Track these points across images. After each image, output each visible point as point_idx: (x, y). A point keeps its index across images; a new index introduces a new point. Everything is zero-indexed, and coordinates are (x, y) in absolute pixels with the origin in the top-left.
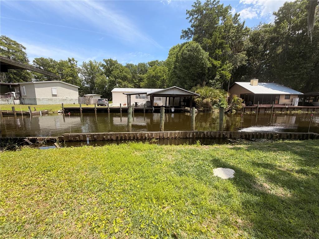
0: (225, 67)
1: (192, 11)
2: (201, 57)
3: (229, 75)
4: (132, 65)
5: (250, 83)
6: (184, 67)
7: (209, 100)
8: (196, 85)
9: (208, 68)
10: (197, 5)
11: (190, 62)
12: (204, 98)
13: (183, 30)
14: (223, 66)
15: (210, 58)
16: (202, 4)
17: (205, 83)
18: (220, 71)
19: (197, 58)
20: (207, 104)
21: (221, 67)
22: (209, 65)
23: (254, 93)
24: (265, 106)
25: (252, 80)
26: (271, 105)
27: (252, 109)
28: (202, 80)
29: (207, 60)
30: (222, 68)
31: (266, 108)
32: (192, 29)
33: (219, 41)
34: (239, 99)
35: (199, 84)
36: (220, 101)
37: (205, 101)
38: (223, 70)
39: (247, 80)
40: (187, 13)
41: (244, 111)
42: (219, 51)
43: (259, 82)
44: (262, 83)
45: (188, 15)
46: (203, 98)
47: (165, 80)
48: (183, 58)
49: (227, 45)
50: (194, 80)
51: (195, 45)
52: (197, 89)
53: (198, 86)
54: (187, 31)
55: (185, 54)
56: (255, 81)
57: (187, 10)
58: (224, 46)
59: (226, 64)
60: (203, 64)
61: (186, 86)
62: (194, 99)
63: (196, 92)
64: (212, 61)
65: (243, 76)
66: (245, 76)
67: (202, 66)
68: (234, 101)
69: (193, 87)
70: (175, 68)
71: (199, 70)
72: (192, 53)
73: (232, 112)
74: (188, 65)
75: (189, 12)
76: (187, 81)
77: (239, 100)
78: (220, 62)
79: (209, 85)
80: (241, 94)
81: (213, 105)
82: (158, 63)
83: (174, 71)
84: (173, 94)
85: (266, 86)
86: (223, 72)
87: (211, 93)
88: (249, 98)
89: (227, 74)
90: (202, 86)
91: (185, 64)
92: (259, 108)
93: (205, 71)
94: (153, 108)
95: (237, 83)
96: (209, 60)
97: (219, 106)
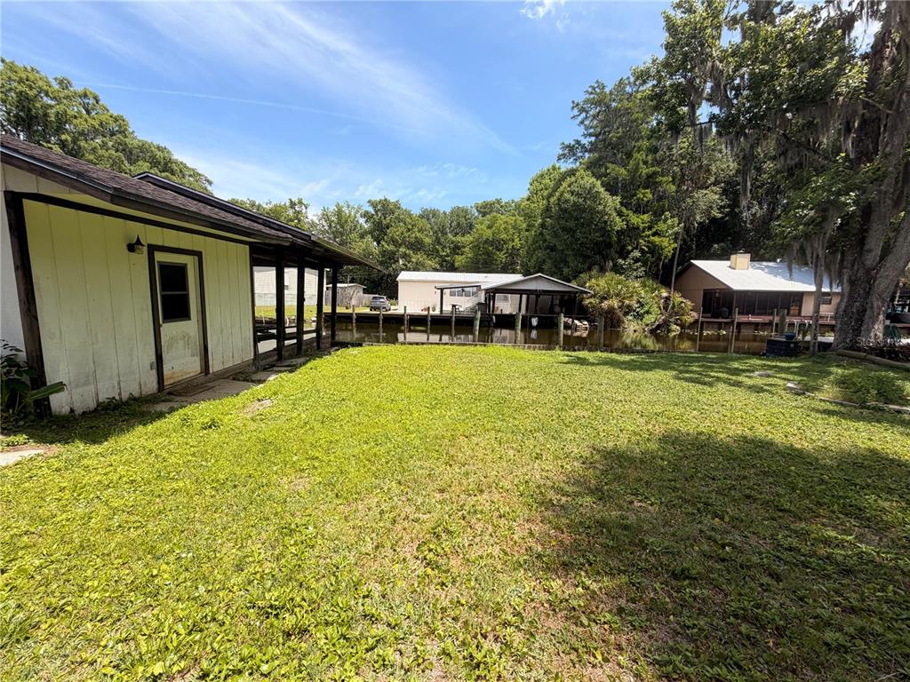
0: (661, 226)
1: (586, 102)
2: (601, 208)
3: (668, 246)
4: (435, 213)
5: (728, 263)
6: (564, 229)
7: (615, 303)
8: (590, 269)
9: (618, 232)
10: (598, 90)
11: (577, 219)
12: (606, 299)
13: (563, 143)
14: (657, 224)
15: (624, 210)
16: (607, 90)
17: (611, 264)
18: (649, 237)
19: (592, 211)
20: (611, 310)
21: (650, 228)
22: (619, 224)
23: (728, 288)
24: (752, 319)
25: (733, 257)
26: (771, 318)
27: (720, 326)
28: (606, 258)
29: (615, 214)
30: (654, 230)
31: (756, 325)
32: (585, 141)
33: (644, 171)
34: (682, 302)
35: (597, 267)
36: (642, 306)
37: (605, 304)
38: (654, 235)
39: (724, 256)
40: (573, 108)
41: (702, 330)
42: (644, 194)
43: (752, 260)
44: (765, 263)
45: (576, 112)
46: (604, 299)
47: (518, 250)
48: (561, 209)
49: (665, 179)
50: (586, 257)
51: (589, 180)
52: (591, 277)
53: (594, 272)
54: (574, 146)
55: (567, 201)
56: (742, 259)
57: (573, 102)
58: (660, 179)
59: (666, 220)
60: (606, 222)
61: (566, 270)
62: (583, 299)
63: (588, 284)
64: (628, 216)
65: (716, 246)
66: (722, 244)
67: (604, 229)
68: (674, 307)
69: (582, 273)
70: (543, 225)
71: (597, 236)
72: (581, 200)
73: (669, 331)
74: (571, 224)
75: (578, 105)
76: (569, 259)
77: (683, 305)
78: (646, 217)
79: (617, 270)
81: (626, 314)
82: (502, 207)
83: (541, 234)
84: (537, 290)
85: (772, 271)
86: (656, 239)
87: (620, 287)
88: (719, 302)
89: (665, 244)
90: (602, 270)
91: (566, 221)
92: (739, 324)
93: (610, 237)
94: (494, 317)
95: (695, 262)
96: (620, 214)
97: (639, 317)
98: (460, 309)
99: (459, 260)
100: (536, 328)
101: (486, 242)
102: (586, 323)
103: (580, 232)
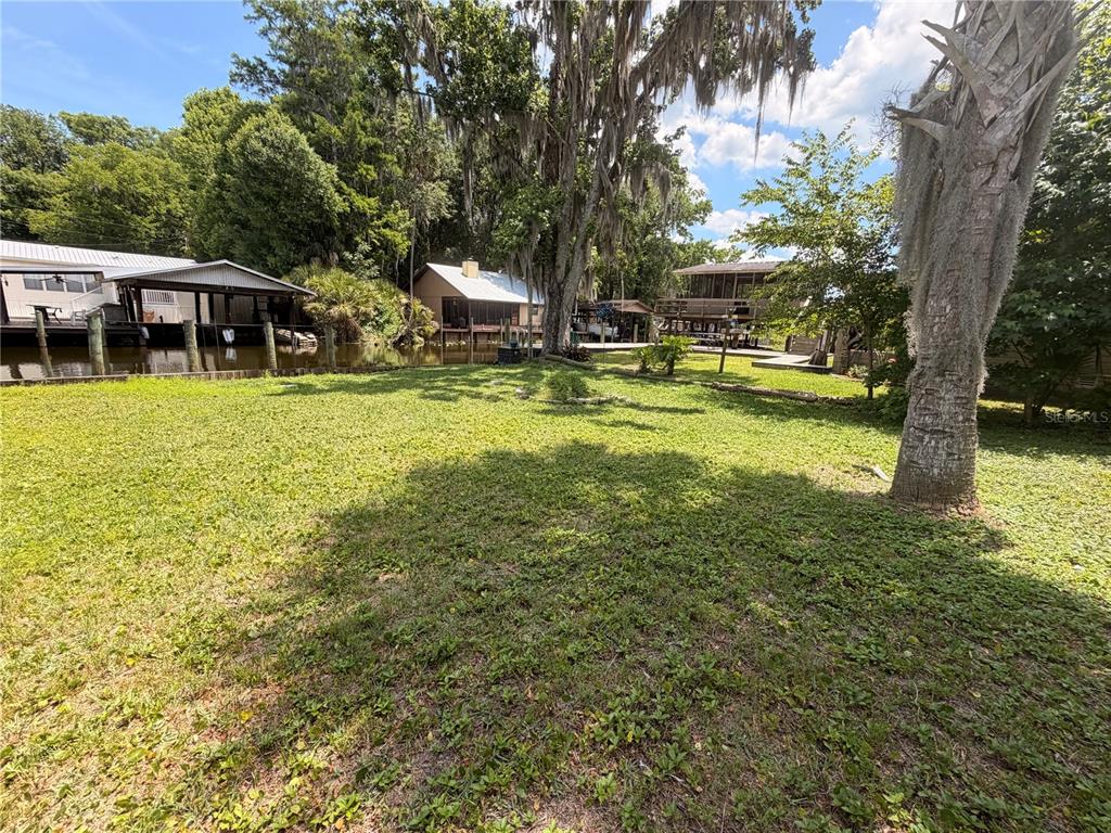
0: (391, 217)
2: (311, 175)
3: (403, 244)
5: (460, 269)
6: (258, 196)
7: (347, 309)
8: (308, 262)
9: (339, 214)
11: (277, 185)
12: (335, 303)
13: (237, 57)
14: (386, 213)
15: (344, 185)
17: (337, 257)
18: (379, 227)
19: (300, 177)
20: (343, 319)
21: (379, 217)
22: (339, 205)
23: (464, 297)
24: (485, 328)
25: (464, 263)
26: (498, 327)
27: (460, 336)
28: (328, 249)
29: (332, 189)
30: (384, 220)
31: (489, 334)
32: (275, 66)
33: (365, 139)
34: (423, 310)
35: (317, 259)
36: (381, 313)
37: (335, 311)
38: (386, 225)
39: (456, 261)
41: (444, 341)
42: (367, 170)
43: (480, 269)
44: (490, 273)
45: (251, 11)
46: (332, 303)
48: (248, 163)
49: (389, 157)
50: (300, 245)
51: (288, 130)
52: (310, 274)
53: (315, 266)
54: (255, 67)
55: (256, 153)
56: (471, 266)
58: (383, 155)
59: (396, 210)
60: (321, 198)
61: (271, 260)
62: (302, 304)
63: (307, 283)
64: (350, 195)
65: (449, 250)
66: (454, 249)
67: (319, 206)
68: (415, 315)
69: (297, 265)
70: (220, 184)
71: (311, 216)
72: (279, 157)
73: (413, 343)
74: (269, 190)
76: (274, 243)
77: (424, 313)
78: (373, 201)
79: (345, 265)
80: (443, 297)
81: (363, 323)
82: (130, 134)
83: (219, 197)
84: (224, 287)
85: (496, 282)
86: (387, 231)
87: (351, 288)
88: (457, 311)
89: (398, 240)
90: (326, 265)
91: (261, 184)
92: (475, 334)
93: (331, 221)
94: (145, 330)
95: (433, 266)
96: (340, 190)
97: (379, 327)
98: (59, 315)
99: (37, 219)
100: (234, 345)
101: (105, 192)
102: (312, 336)
103: (287, 206)
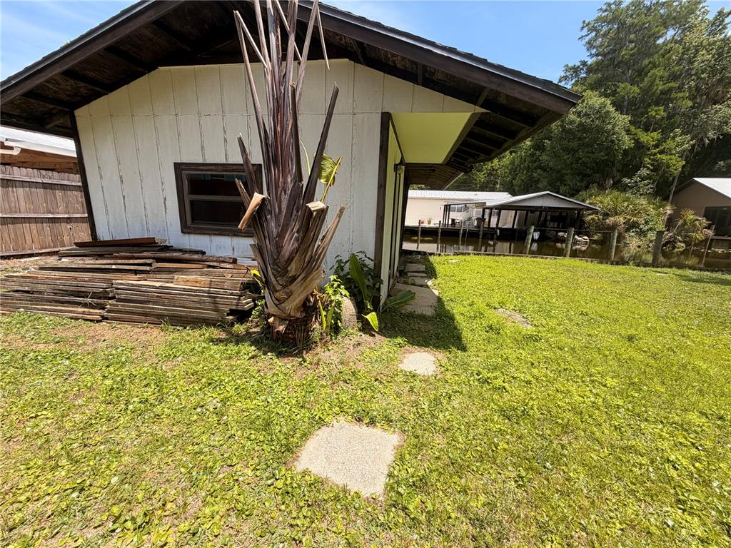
0: (669, 144)
1: (597, 21)
2: (610, 127)
3: (676, 164)
6: (565, 149)
7: (620, 219)
8: (588, 187)
9: (625, 150)
10: (613, 7)
11: (580, 139)
13: (567, 66)
14: (665, 142)
15: (632, 128)
16: (624, 6)
17: (612, 182)
18: (655, 154)
19: (600, 130)
20: (614, 227)
21: (656, 146)
22: (627, 142)
28: (606, 176)
29: (624, 133)
30: (661, 148)
32: (592, 61)
33: (660, 87)
34: (697, 220)
35: (595, 185)
36: (646, 223)
37: (610, 221)
38: (661, 152)
39: (728, 173)
40: (582, 28)
41: (709, 247)
42: (656, 111)
45: (585, 32)
46: (606, 215)
48: (563, 130)
49: (681, 94)
50: (585, 176)
51: (598, 100)
52: (591, 196)
53: (594, 189)
54: (579, 67)
55: (572, 122)
57: (584, 22)
58: (675, 95)
59: (674, 138)
60: (612, 141)
63: (588, 202)
64: (636, 134)
65: (722, 163)
67: (610, 148)
68: (685, 223)
69: (581, 191)
71: (601, 156)
72: (588, 121)
73: (674, 248)
74: (574, 144)
75: (589, 24)
76: (567, 178)
77: (697, 223)
78: (655, 135)
79: (622, 188)
80: (706, 208)
81: (628, 230)
86: (663, 157)
87: (626, 204)
89: (673, 162)
90: (602, 187)
91: (569, 141)
93: (615, 156)
94: (498, 231)
96: (628, 132)
97: (642, 233)
100: (538, 241)
102: (586, 237)
103: (583, 152)
